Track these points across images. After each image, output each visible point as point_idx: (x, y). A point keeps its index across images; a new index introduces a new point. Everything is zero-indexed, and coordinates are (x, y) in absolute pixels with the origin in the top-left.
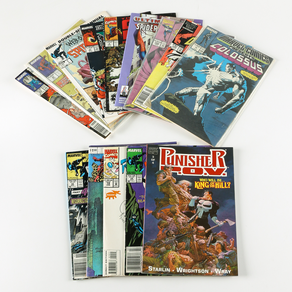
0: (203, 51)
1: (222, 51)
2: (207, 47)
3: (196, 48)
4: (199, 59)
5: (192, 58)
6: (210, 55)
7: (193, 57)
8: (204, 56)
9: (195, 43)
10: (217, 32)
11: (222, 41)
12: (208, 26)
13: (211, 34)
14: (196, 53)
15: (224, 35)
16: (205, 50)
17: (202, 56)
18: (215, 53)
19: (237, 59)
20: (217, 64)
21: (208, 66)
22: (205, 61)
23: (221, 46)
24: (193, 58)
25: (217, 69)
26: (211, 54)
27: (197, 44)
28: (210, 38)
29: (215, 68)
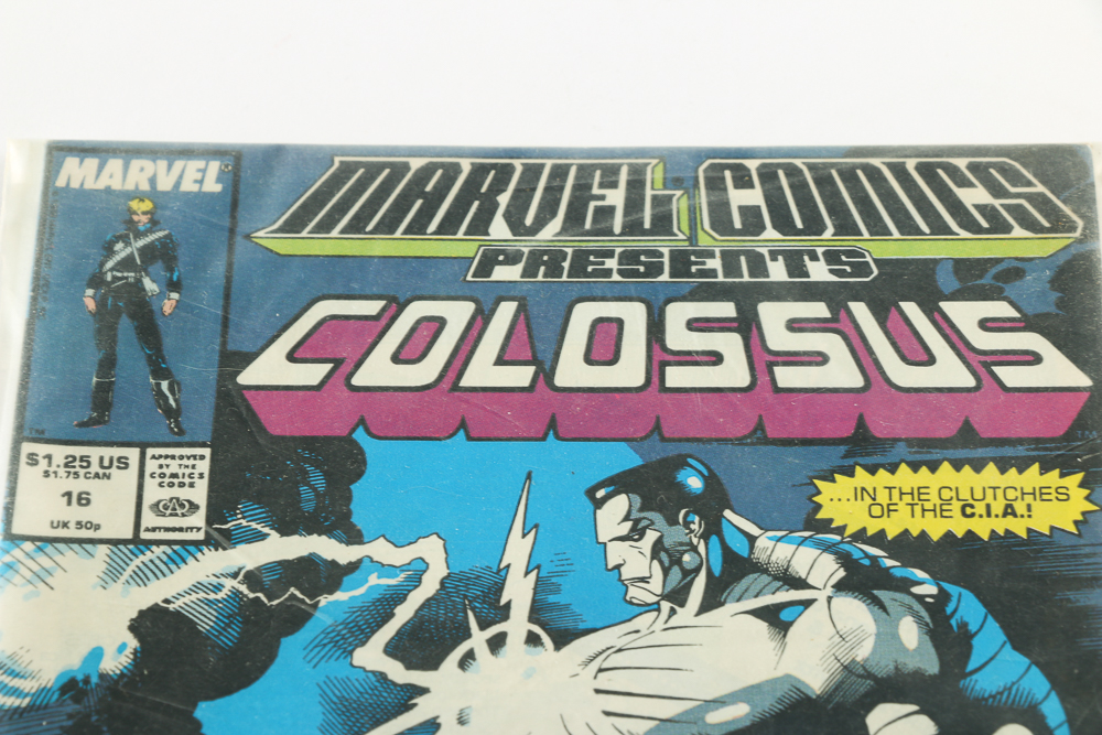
0: (199, 494)
1: (426, 372)
2: (201, 416)
3: (76, 513)
4: (206, 622)
5: (115, 662)
6: (308, 505)
7: (117, 652)
8: (250, 556)
9: (27, 448)
10: (214, 167)
11: (335, 244)
12: (59, 152)
13: (154, 223)
14: (113, 573)
15: (321, 156)
16: (204, 466)
17: (213, 564)
18: (360, 436)
19: (677, 377)
20: (474, 561)
21: (372, 656)
22: (295, 618)
23: (372, 307)
24: (125, 660)
25: (517, 625)
26: (318, 481)
27: (60, 452)
28: (174, 286)
29: (478, 639)
